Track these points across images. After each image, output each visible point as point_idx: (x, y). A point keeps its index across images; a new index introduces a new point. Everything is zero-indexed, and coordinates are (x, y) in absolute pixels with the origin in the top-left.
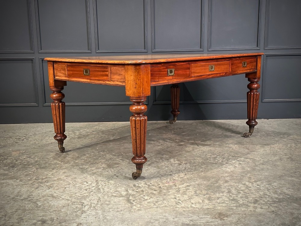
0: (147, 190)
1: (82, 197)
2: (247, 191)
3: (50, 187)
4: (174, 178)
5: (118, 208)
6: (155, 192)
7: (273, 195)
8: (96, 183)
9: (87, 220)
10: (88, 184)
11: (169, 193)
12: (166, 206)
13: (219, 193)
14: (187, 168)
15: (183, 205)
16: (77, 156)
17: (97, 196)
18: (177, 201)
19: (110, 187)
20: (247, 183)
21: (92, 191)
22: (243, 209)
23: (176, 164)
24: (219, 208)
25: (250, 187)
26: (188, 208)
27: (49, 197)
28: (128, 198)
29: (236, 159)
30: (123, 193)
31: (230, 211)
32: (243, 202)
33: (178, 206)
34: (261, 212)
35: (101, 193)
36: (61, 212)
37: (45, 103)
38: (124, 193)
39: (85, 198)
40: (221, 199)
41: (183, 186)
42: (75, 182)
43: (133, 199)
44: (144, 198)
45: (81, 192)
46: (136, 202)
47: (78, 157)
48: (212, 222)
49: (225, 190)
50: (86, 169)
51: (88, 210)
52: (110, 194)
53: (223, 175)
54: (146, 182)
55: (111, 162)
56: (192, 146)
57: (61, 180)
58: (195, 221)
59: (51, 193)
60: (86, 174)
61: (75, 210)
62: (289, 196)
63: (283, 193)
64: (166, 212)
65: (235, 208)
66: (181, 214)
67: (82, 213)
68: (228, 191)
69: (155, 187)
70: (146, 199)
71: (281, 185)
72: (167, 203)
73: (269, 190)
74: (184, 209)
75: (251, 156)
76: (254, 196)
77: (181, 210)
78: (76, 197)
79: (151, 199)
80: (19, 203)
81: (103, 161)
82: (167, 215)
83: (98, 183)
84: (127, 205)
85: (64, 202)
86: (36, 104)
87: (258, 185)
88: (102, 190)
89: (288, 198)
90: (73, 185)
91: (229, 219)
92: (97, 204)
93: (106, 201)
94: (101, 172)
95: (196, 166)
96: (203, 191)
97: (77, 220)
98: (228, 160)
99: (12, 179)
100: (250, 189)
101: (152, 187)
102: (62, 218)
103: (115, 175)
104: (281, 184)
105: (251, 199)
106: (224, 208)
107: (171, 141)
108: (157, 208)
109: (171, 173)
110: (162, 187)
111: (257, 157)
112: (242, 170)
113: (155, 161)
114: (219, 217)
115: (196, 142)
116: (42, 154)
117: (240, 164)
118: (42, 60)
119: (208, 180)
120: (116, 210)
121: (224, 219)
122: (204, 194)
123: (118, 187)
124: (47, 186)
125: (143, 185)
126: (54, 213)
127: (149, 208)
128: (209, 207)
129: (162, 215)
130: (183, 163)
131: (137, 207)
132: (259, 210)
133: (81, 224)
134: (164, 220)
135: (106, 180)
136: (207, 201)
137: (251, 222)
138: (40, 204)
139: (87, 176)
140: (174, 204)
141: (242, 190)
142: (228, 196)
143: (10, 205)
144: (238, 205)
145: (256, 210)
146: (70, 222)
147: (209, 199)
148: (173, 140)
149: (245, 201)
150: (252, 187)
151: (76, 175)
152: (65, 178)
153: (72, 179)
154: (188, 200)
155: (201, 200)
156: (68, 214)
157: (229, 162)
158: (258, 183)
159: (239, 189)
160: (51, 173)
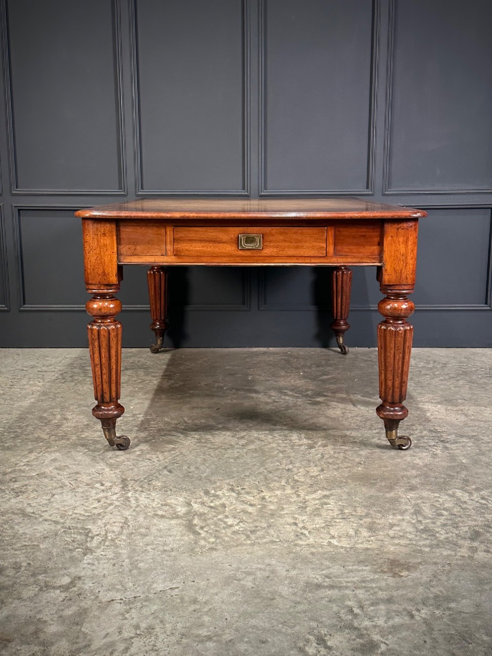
0: (234, 504)
1: (89, 516)
2: (458, 512)
3: (21, 492)
4: (296, 478)
6: (250, 509)
8: (121, 486)
9: (93, 570)
10: (103, 488)
11: (283, 513)
12: (273, 542)
13: (394, 514)
14: (326, 456)
15: (311, 541)
16: (86, 423)
17: (122, 515)
18: (299, 530)
19: (153, 494)
21: (111, 504)
22: (445, 553)
23: (302, 445)
24: (392, 548)
25: (465, 502)
26: (322, 546)
27: (16, 514)
28: (190, 521)
29: (438, 437)
30: (179, 509)
31: (416, 557)
32: (448, 535)
33: (300, 542)
34: (485, 560)
35: (131, 507)
36: (39, 550)
37: (24, 303)
38: (182, 510)
39: (94, 518)
40: (397, 528)
41: (314, 496)
42: (75, 483)
43: (201, 524)
44: (225, 523)
45: (86, 504)
46: (207, 532)
47: (88, 425)
48: (373, 581)
49: (408, 507)
51: (98, 547)
52: (150, 510)
53: (406, 473)
54: (232, 485)
55: (159, 439)
56: (341, 406)
57: (45, 477)
58: (336, 577)
59: (20, 506)
60: (102, 465)
61: (70, 547)
64: (271, 556)
65: (427, 549)
66: (305, 561)
67: (85, 554)
68: (415, 510)
69: (252, 498)
70: (229, 523)
72: (275, 536)
74: (313, 550)
75: (473, 431)
76: (474, 523)
77: (306, 552)
78: (74, 516)
79: (241, 524)
81: (143, 435)
82: (273, 562)
83: (126, 486)
84: (186, 538)
85: (48, 526)
86: (4, 306)
87: (483, 498)
88: (133, 502)
90: (71, 490)
91: (414, 575)
92: (120, 533)
93: (140, 527)
94: (135, 459)
95: (346, 450)
96: (359, 510)
97: (72, 570)
98: (419, 440)
100: (464, 506)
101: (245, 498)
102: (39, 563)
103: (165, 467)
105: (466, 529)
106: (403, 550)
107: (296, 393)
108: (253, 545)
109: (291, 466)
110: (267, 497)
111: (485, 433)
112: (450, 463)
113: (256, 438)
114: (391, 570)
115: (352, 396)
116: (9, 417)
117: (446, 448)
118: (19, 210)
119: (371, 483)
120: (161, 548)
121: (402, 574)
122: (361, 516)
123: (169, 495)
124: (13, 489)
125: (225, 492)
126: (24, 551)
127: (235, 544)
128: (369, 547)
129: (264, 563)
130: (319, 444)
131: (209, 542)
132: (481, 555)
133: (79, 578)
134: (267, 574)
135: (145, 478)
136: (365, 533)
137: (463, 582)
139: (104, 469)
140: (292, 536)
141: (445, 509)
142: (413, 521)
144: (435, 542)
145: (476, 556)
146: (56, 573)
147: (371, 528)
148: (300, 392)
149: (451, 534)
150: (470, 502)
151: (80, 467)
152: (55, 471)
153: (69, 476)
154: (323, 528)
155: (352, 530)
156: (53, 556)
157: (422, 445)
158: (484, 493)
159: (439, 506)
160: (26, 461)
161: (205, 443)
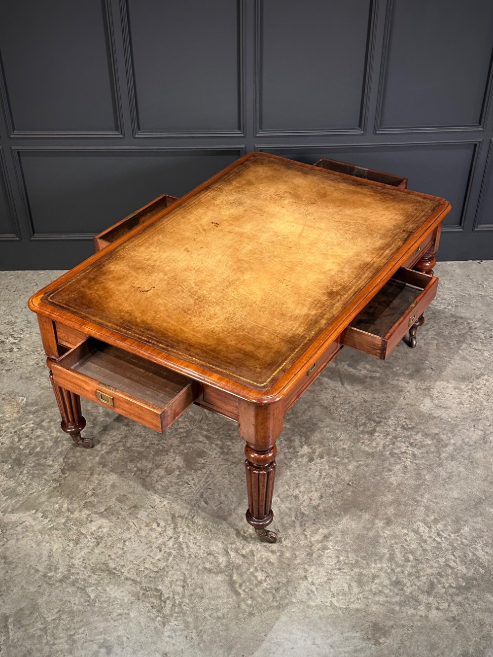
0: (260, 551)
1: (157, 572)
2: (420, 555)
3: (99, 537)
4: (302, 509)
5: (218, 610)
7: (460, 568)
8: (172, 526)
9: (174, 645)
10: (159, 529)
11: (296, 562)
13: (375, 561)
14: (323, 474)
15: (319, 600)
17: (181, 570)
18: (309, 585)
19: (199, 538)
20: (423, 528)
21: (170, 554)
22: (410, 612)
23: (303, 456)
24: (374, 608)
25: (426, 541)
26: (326, 608)
27: (103, 570)
28: (231, 576)
29: (408, 437)
30: (220, 560)
32: (412, 589)
33: (311, 603)
34: (436, 620)
35: (185, 558)
36: (131, 620)
37: (34, 232)
38: (222, 560)
39: (161, 575)
40: (377, 581)
41: (317, 537)
42: (137, 524)
43: (239, 581)
44: (256, 577)
45: (152, 555)
46: (244, 591)
48: (361, 650)
49: (385, 551)
50: (150, 473)
51: (171, 615)
52: (200, 562)
53: (383, 499)
55: (189, 448)
56: (331, 384)
57: (113, 514)
58: (337, 646)
59: (103, 558)
60: (152, 492)
61: (152, 616)
62: (483, 571)
63: (475, 562)
65: (398, 608)
67: (164, 624)
68: (390, 554)
70: (259, 578)
71: (474, 534)
73: (454, 548)
74: (321, 613)
75: (436, 426)
76: (429, 571)
77: (316, 615)
78: (146, 572)
79: (268, 579)
80: (57, 591)
81: (176, 441)
83: (176, 525)
84: (231, 600)
85: (130, 587)
86: (14, 235)
87: (439, 535)
88: (185, 550)
89: (483, 576)
90: (136, 533)
91: (388, 641)
92: (184, 596)
93: (196, 586)
94: (176, 483)
95: (338, 463)
96: (350, 555)
97: (159, 645)
99: (28, 509)
100: (425, 546)
102: (134, 637)
103: (202, 496)
104: (475, 530)
105: (425, 579)
106: (381, 609)
109: (297, 491)
112: (416, 480)
114: (373, 636)
117: (414, 455)
118: (18, 152)
120: (215, 615)
121: (381, 641)
122: (352, 564)
123: (211, 539)
124: (92, 534)
126: (120, 622)
127: (266, 608)
128: (358, 607)
130: (317, 454)
131: (248, 606)
132: (433, 615)
135: (188, 514)
136: (355, 589)
137: (420, 648)
138: (92, 596)
139: (155, 500)
141: (412, 552)
142: (389, 571)
143: (45, 598)
144: (403, 599)
145: (430, 616)
146: (149, 650)
147: (360, 581)
149: (414, 587)
150: (429, 541)
151: (136, 497)
152: (119, 505)
153: (130, 511)
154: (326, 582)
155: (346, 585)
156: (142, 628)
157: (396, 451)
158: (440, 526)
159: (407, 547)
160: (91, 487)
161: (227, 454)
